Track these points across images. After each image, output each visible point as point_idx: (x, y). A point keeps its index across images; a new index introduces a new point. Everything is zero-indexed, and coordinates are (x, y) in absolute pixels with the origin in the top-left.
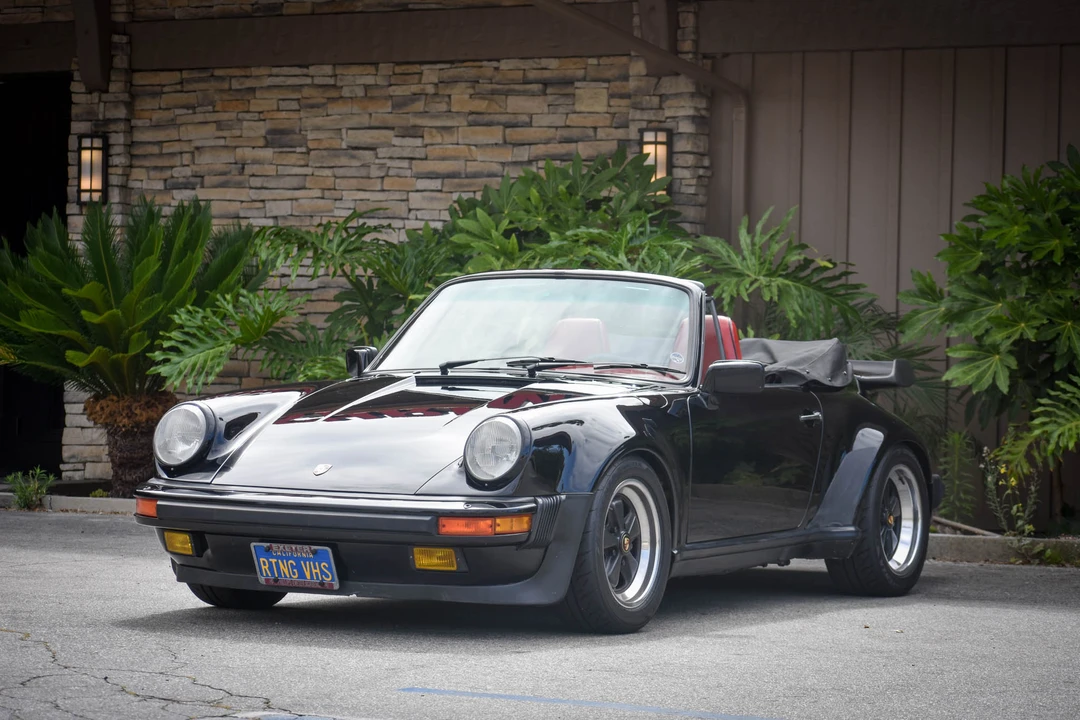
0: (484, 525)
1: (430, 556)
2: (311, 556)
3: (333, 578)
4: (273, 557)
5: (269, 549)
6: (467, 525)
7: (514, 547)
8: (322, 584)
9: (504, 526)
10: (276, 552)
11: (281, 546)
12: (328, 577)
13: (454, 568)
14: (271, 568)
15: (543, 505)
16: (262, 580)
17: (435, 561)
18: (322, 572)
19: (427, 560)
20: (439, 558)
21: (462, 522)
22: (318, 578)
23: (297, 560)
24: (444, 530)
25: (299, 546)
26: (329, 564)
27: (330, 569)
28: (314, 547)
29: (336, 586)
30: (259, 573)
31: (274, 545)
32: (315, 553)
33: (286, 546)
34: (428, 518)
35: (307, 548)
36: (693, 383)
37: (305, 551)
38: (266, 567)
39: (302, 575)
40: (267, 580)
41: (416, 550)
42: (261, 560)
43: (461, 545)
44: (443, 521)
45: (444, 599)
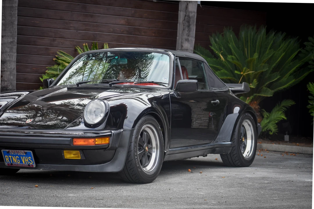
0: (91, 142)
1: (70, 153)
2: (25, 154)
3: (33, 163)
4: (10, 155)
5: (8, 152)
6: (84, 142)
7: (103, 150)
8: (29, 165)
9: (99, 142)
10: (11, 153)
11: (13, 151)
12: (31, 162)
13: (80, 158)
14: (9, 159)
15: (114, 133)
16: (6, 164)
17: (72, 156)
18: (29, 161)
19: (69, 155)
20: (74, 154)
21: (83, 140)
22: (27, 163)
23: (19, 156)
24: (75, 144)
25: (20, 151)
26: (31, 157)
27: (32, 159)
28: (25, 151)
29: (34, 166)
30: (5, 161)
31: (10, 151)
32: (26, 153)
33: (15, 151)
34: (69, 139)
35: (23, 151)
36: (171, 88)
37: (22, 152)
38: (8, 159)
39: (21, 162)
40: (8, 164)
41: (65, 151)
42: (6, 156)
43: (82, 149)
44: (75, 140)
45: (76, 171)
